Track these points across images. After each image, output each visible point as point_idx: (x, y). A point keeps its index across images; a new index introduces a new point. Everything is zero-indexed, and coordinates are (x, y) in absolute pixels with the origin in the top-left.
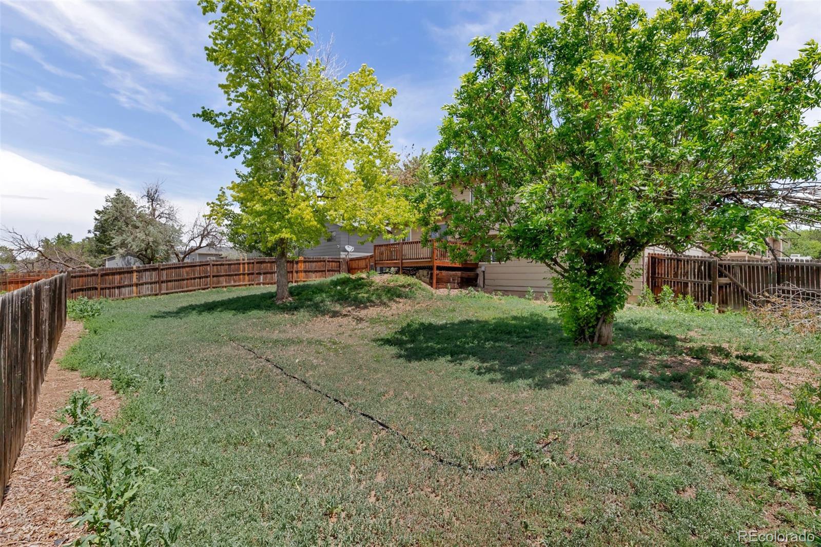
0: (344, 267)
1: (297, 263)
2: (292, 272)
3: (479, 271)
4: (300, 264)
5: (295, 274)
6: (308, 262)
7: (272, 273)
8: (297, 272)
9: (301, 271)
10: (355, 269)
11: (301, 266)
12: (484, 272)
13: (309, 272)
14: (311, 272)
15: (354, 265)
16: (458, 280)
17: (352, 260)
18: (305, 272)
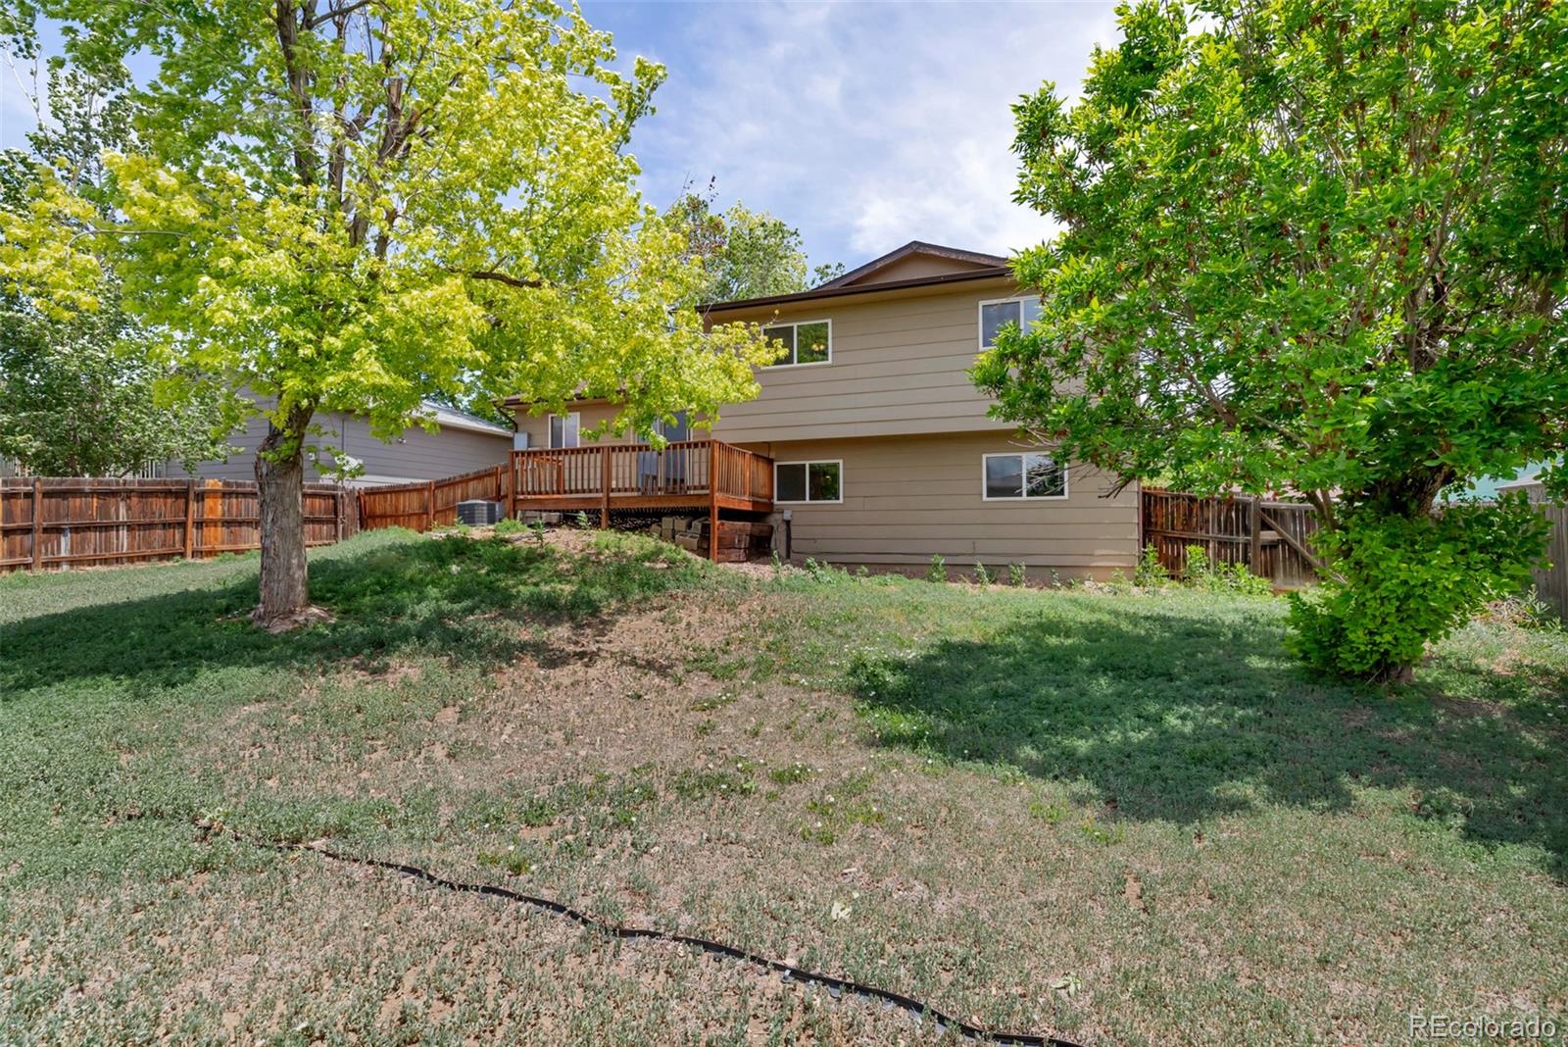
0: (349, 510)
1: (201, 497)
2: (183, 525)
3: (775, 520)
4: (209, 502)
5: (192, 532)
6: (237, 494)
7: (107, 528)
8: (199, 525)
9: (215, 523)
10: (384, 516)
11: (216, 508)
12: (788, 523)
13: (240, 523)
14: (248, 523)
15: (380, 506)
16: (745, 542)
17: (372, 492)
18: (227, 523)
